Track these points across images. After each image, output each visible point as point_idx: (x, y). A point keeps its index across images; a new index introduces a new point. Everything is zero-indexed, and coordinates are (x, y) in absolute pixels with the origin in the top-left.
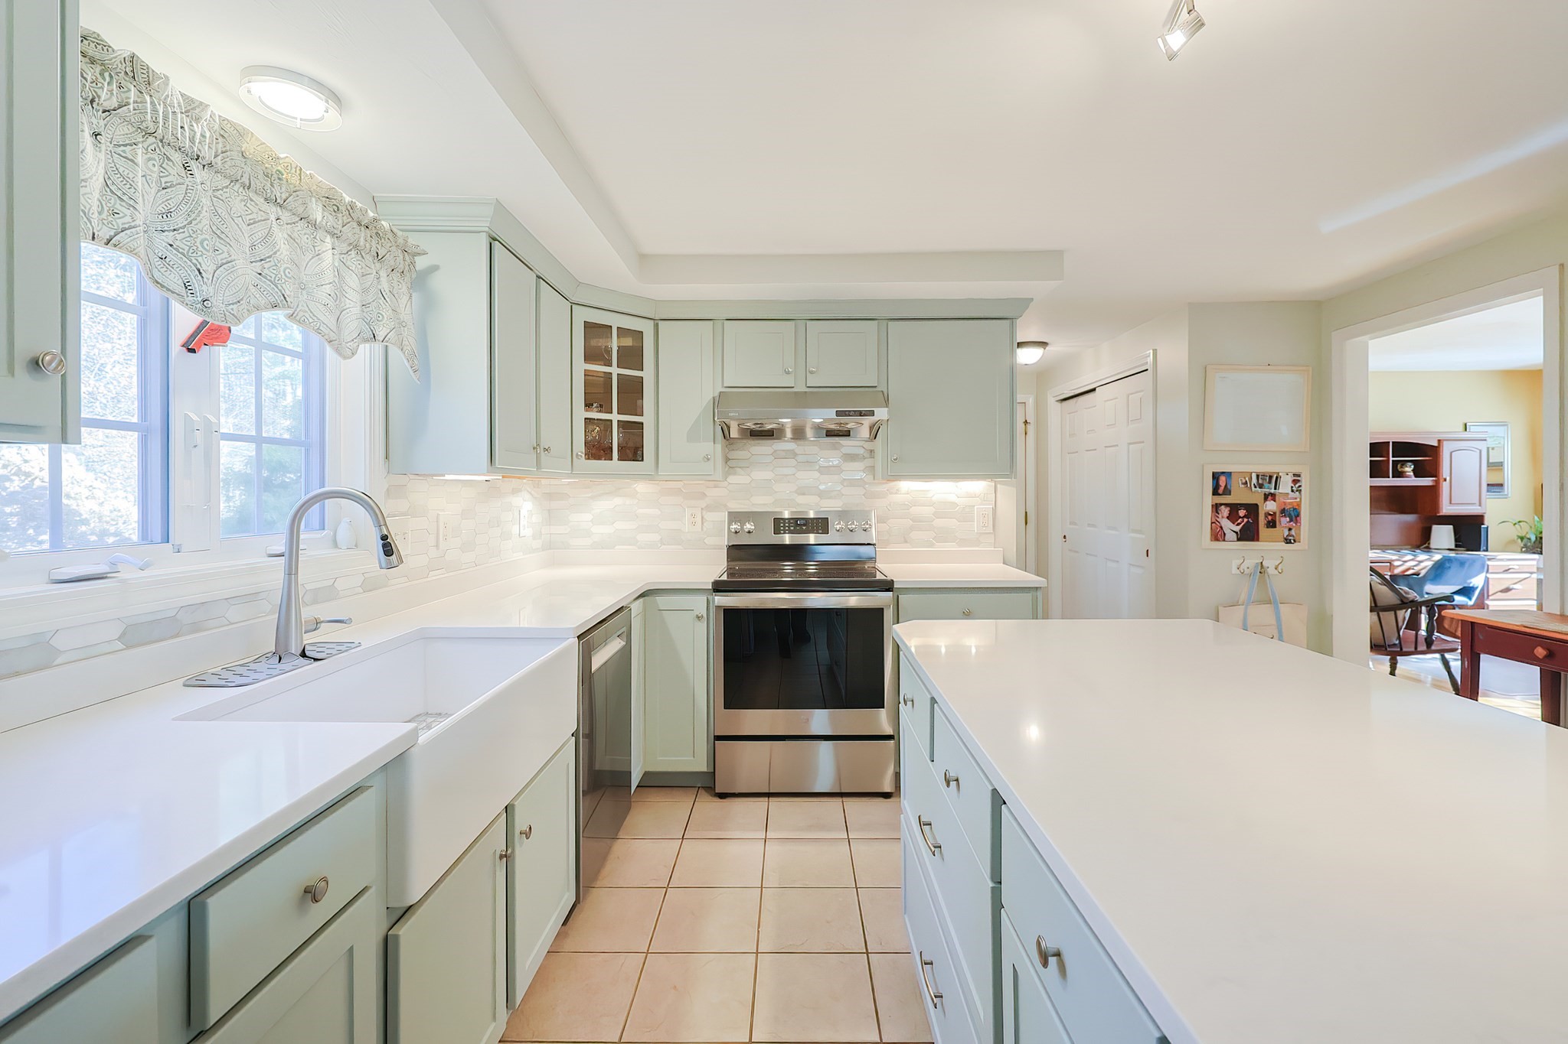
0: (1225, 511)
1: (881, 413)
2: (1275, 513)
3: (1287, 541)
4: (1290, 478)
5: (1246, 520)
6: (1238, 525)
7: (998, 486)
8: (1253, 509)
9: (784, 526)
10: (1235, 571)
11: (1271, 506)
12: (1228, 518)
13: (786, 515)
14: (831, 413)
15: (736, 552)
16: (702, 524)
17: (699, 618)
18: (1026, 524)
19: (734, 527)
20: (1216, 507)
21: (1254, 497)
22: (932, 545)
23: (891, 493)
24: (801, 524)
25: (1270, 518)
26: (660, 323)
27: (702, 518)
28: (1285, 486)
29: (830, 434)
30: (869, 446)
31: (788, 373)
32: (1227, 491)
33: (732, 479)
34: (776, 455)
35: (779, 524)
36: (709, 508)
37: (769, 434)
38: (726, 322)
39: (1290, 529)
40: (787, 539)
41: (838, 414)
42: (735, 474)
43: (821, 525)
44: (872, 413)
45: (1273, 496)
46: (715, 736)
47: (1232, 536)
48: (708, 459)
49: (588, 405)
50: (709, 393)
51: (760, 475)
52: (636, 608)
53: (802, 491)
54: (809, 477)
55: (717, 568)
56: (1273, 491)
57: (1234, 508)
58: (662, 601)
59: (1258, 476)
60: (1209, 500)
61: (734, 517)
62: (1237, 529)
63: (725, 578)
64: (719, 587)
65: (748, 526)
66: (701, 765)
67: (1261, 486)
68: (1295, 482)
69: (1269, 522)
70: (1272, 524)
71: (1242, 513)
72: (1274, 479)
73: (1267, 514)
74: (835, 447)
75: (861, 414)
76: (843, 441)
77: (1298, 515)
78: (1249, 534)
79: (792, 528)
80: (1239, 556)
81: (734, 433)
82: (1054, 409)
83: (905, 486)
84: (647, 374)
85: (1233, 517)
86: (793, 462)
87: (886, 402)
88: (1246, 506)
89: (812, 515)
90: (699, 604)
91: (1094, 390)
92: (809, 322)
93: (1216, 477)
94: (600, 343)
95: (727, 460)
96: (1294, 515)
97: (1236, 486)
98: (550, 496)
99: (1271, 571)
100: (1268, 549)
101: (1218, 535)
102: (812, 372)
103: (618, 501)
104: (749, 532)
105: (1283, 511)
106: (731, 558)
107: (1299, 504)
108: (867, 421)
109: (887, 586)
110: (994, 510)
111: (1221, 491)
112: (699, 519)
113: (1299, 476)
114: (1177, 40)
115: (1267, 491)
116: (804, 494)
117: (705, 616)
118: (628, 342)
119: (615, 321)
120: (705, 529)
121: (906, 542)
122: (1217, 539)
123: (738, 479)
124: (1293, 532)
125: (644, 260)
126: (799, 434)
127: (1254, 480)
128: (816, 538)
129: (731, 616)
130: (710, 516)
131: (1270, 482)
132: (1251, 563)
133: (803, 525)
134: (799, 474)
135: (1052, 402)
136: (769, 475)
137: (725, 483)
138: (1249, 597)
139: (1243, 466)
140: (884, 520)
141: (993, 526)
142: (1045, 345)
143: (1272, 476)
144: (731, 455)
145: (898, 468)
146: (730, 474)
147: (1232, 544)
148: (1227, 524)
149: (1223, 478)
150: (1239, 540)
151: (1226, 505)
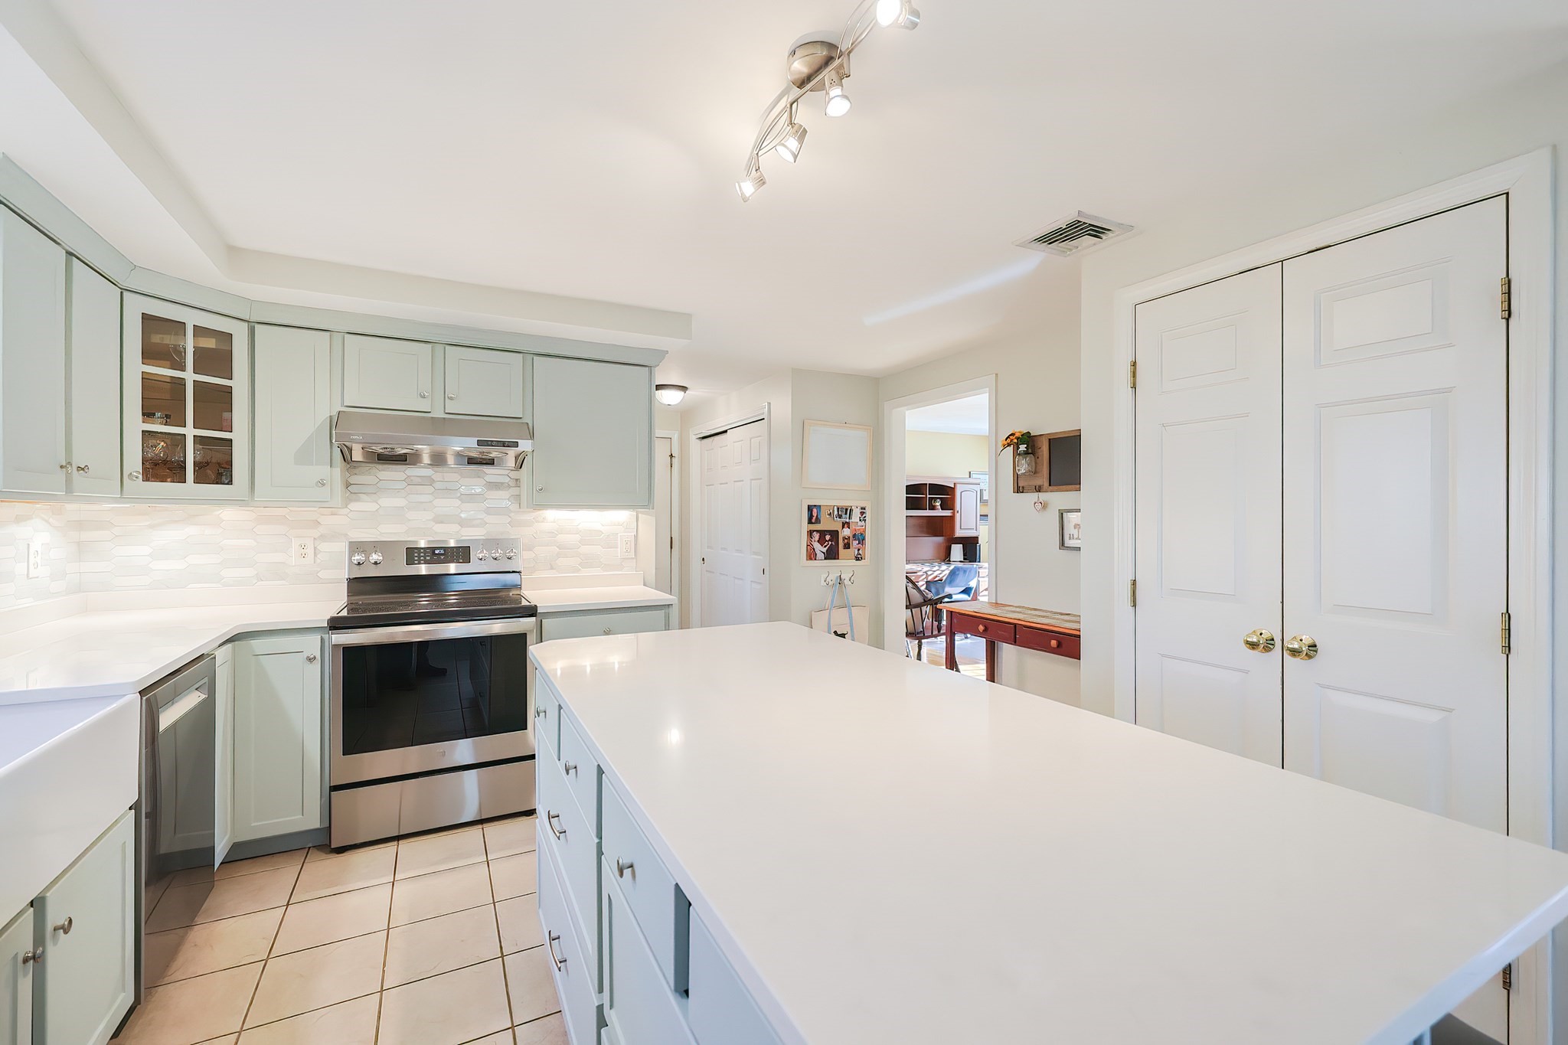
0: (816, 536)
1: (525, 445)
2: (849, 537)
3: (857, 559)
4: (859, 511)
5: (830, 543)
6: (825, 547)
7: (640, 515)
8: (834, 534)
9: (419, 557)
10: (822, 583)
11: (846, 532)
12: (818, 541)
13: (422, 544)
14: (472, 442)
15: (358, 585)
16: (316, 555)
17: (311, 660)
18: (671, 548)
19: (357, 558)
20: (810, 533)
21: (836, 525)
22: (577, 571)
23: (538, 522)
24: (436, 554)
25: (846, 541)
26: (257, 327)
27: (315, 548)
28: (856, 516)
29: (471, 461)
30: (514, 475)
31: (424, 397)
32: (818, 521)
33: (353, 506)
34: (409, 482)
35: (413, 554)
36: (323, 538)
37: (402, 459)
38: (347, 336)
39: (859, 550)
40: (423, 570)
41: (480, 443)
42: (358, 500)
43: (462, 554)
44: (516, 445)
45: (848, 525)
46: (330, 787)
47: (820, 556)
48: (323, 485)
49: (148, 414)
50: (325, 410)
51: (387, 502)
52: (222, 655)
53: (439, 520)
54: (447, 505)
55: (337, 603)
56: (848, 520)
57: (822, 533)
58: (258, 645)
59: (838, 509)
61: (356, 547)
62: (825, 550)
63: (344, 613)
64: (336, 624)
65: (375, 557)
66: (312, 820)
67: (840, 517)
68: (862, 513)
69: (845, 545)
70: (847, 546)
71: (828, 537)
72: (848, 511)
73: (844, 538)
74: (477, 475)
75: (504, 444)
76: (487, 469)
77: (864, 539)
78: (832, 554)
79: (428, 558)
80: (826, 570)
81: (357, 455)
82: (695, 445)
83: (554, 517)
84: (239, 384)
85: (821, 541)
86: (430, 489)
87: (532, 436)
88: (830, 532)
89: (452, 544)
90: (312, 644)
91: (726, 431)
92: (447, 347)
93: (810, 509)
94: (169, 340)
95: (348, 485)
96: (860, 538)
97: (824, 517)
98: (80, 525)
99: (847, 582)
100: (845, 564)
101: (812, 555)
102: (451, 399)
103: (192, 530)
104: (376, 563)
105: (854, 536)
106: (351, 592)
107: (865, 531)
108: (512, 452)
109: (531, 612)
110: (636, 537)
111: (813, 521)
112: (310, 551)
113: (864, 509)
115: (843, 520)
116: (442, 522)
117: (319, 657)
118: (210, 343)
119: (191, 319)
120: (318, 561)
121: (552, 568)
122: (811, 559)
123: (364, 505)
124: (860, 552)
125: (234, 254)
126: (438, 460)
127: (836, 512)
128: (457, 567)
129: (351, 653)
130: (324, 547)
131: (846, 514)
132: (833, 576)
133: (442, 554)
134: (437, 502)
135: (693, 439)
136: (399, 502)
137: (345, 511)
138: (832, 601)
139: (828, 500)
140: (530, 548)
141: (635, 555)
142: (684, 388)
143: (847, 510)
144: (353, 479)
145: (544, 498)
146: (351, 501)
147: (822, 563)
148: (817, 546)
149: (815, 510)
150: (825, 559)
151: (817, 531)
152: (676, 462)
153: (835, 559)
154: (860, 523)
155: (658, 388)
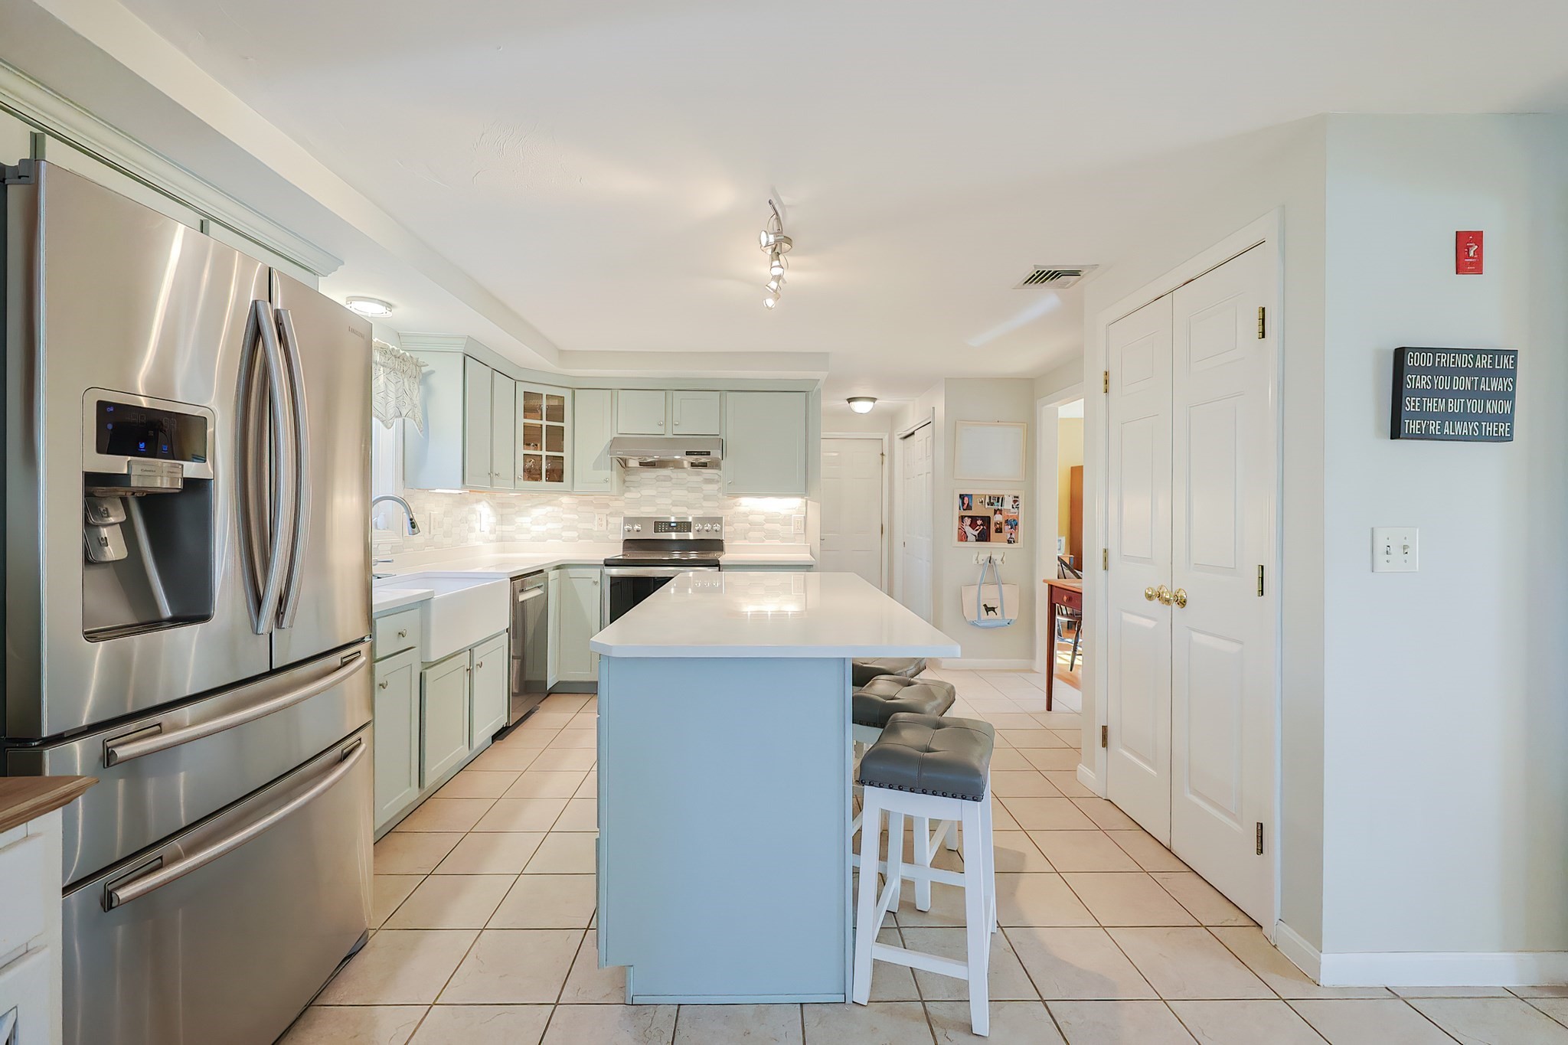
0: (968, 521)
1: (716, 453)
2: (1001, 523)
3: (1009, 542)
4: (1011, 499)
5: (982, 527)
6: (977, 530)
7: (807, 501)
8: (986, 520)
9: (662, 527)
10: (974, 562)
11: (998, 518)
12: (970, 525)
13: (663, 520)
14: (684, 453)
15: (630, 544)
16: (607, 525)
17: (594, 582)
18: (881, 535)
19: (628, 527)
20: (962, 518)
21: (987, 511)
22: (763, 541)
24: (673, 526)
25: (998, 526)
26: (576, 390)
27: (607, 521)
28: (1008, 504)
29: (692, 465)
31: (660, 425)
32: (969, 508)
33: (627, 495)
34: (657, 479)
35: (658, 526)
36: (611, 515)
38: (619, 391)
39: (1011, 534)
40: (661, 535)
41: (689, 453)
42: (630, 491)
43: (685, 526)
44: (709, 453)
45: (1000, 511)
47: (971, 538)
48: (606, 481)
49: (527, 444)
50: (608, 439)
51: (647, 492)
52: (552, 575)
53: (674, 504)
54: (679, 493)
55: (615, 551)
56: (1000, 508)
57: (974, 519)
58: (572, 572)
59: (990, 497)
60: (957, 513)
61: (629, 520)
62: (976, 533)
63: (617, 557)
64: (612, 563)
65: (637, 527)
67: (992, 504)
68: (1015, 501)
69: (997, 529)
70: (999, 530)
71: (979, 522)
72: (1000, 499)
73: (996, 524)
74: (698, 474)
75: (702, 453)
76: (704, 471)
77: (1016, 525)
78: (983, 537)
79: (668, 529)
80: (976, 552)
81: (633, 463)
82: (897, 446)
84: (567, 425)
85: (973, 525)
86: (668, 484)
87: (723, 447)
88: (982, 518)
89: (681, 520)
90: (595, 574)
91: (913, 433)
92: (675, 392)
93: (962, 497)
94: (535, 404)
95: (624, 481)
96: (1013, 524)
97: (975, 504)
98: (502, 505)
99: (999, 562)
100: (996, 547)
101: (963, 537)
102: (676, 425)
103: (549, 509)
104: (638, 531)
105: (1007, 521)
106: (625, 548)
107: (1017, 517)
109: (715, 563)
110: (805, 518)
111: (965, 507)
112: (604, 523)
113: (1018, 497)
115: (995, 507)
116: (677, 506)
117: (599, 582)
118: (555, 403)
119: (545, 391)
120: (609, 528)
121: (745, 539)
122: (962, 540)
123: (633, 494)
124: (1013, 536)
125: (562, 354)
127: (987, 500)
129: (614, 581)
130: (611, 520)
131: (998, 502)
132: (984, 557)
133: (675, 526)
134: (673, 492)
135: (897, 438)
136: (653, 492)
137: (623, 498)
138: (982, 579)
139: (980, 490)
140: (729, 524)
141: (805, 529)
142: (874, 400)
143: (998, 498)
144: (628, 478)
145: (736, 490)
146: (624, 491)
147: (972, 544)
148: (969, 530)
149: (966, 499)
150: (977, 541)
151: (969, 517)
152: (886, 459)
153: (986, 541)
154: (1012, 510)
155: (850, 400)
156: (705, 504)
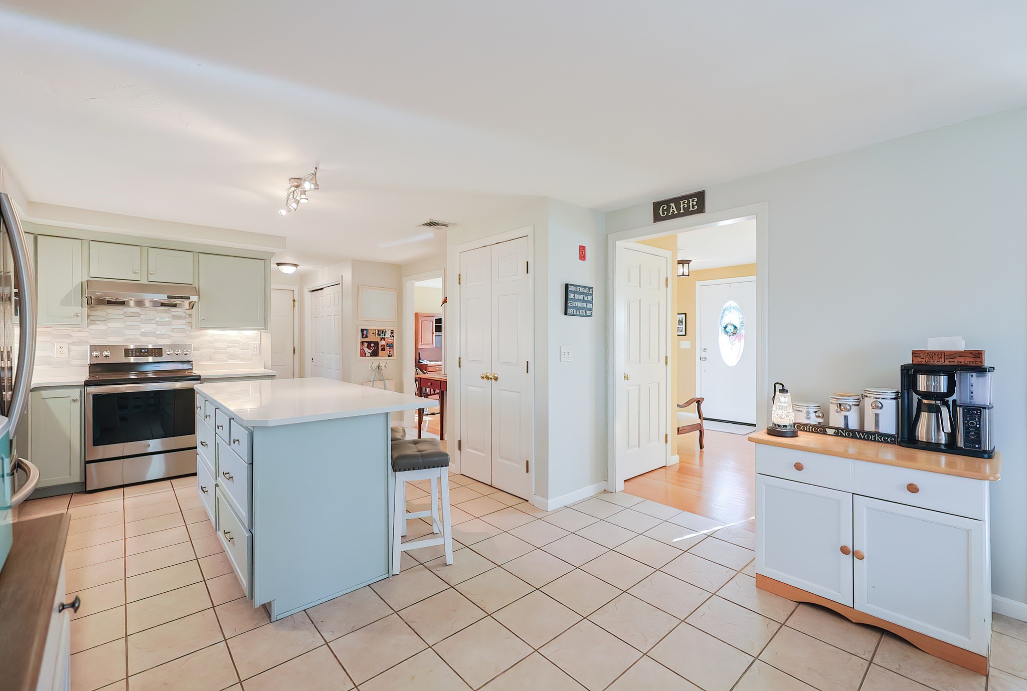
0: (366, 345)
1: (194, 298)
2: (384, 345)
3: (389, 356)
4: (390, 332)
5: (374, 348)
7: (261, 334)
8: (376, 344)
9: (132, 353)
10: (370, 368)
11: (383, 342)
12: (367, 347)
13: (132, 347)
14: (165, 297)
15: (93, 367)
16: (69, 352)
17: (75, 401)
18: (294, 353)
19: (95, 354)
20: (362, 343)
21: (376, 339)
22: (226, 361)
23: (202, 336)
24: (140, 352)
26: (39, 237)
27: (69, 349)
28: (388, 335)
29: (163, 305)
30: (189, 312)
31: (135, 274)
32: (367, 337)
33: (92, 328)
34: (125, 314)
35: (128, 353)
36: (74, 343)
37: (123, 303)
38: (91, 242)
40: (132, 360)
41: (169, 297)
42: (95, 324)
43: (158, 352)
44: (189, 298)
45: (384, 339)
46: (85, 461)
47: (368, 355)
48: (78, 316)
50: (79, 280)
51: (112, 325)
54: (149, 327)
55: (84, 376)
57: (369, 343)
58: (45, 393)
59: (378, 331)
61: (94, 348)
62: (370, 351)
63: (87, 379)
64: (88, 384)
65: (106, 353)
66: (76, 478)
67: (379, 335)
68: (392, 333)
69: (382, 349)
70: (383, 350)
71: (372, 345)
72: (384, 332)
73: (382, 346)
74: (166, 312)
75: (182, 298)
76: (172, 309)
77: (393, 346)
78: (375, 354)
79: (137, 354)
81: (96, 302)
82: (308, 296)
83: (211, 332)
85: (369, 347)
86: (138, 319)
87: (198, 294)
88: (374, 343)
89: (150, 347)
90: (76, 393)
91: (323, 289)
92: (149, 248)
93: (362, 330)
95: (89, 316)
96: (391, 346)
97: (370, 335)
99: (383, 368)
100: (382, 359)
101: (363, 354)
102: (151, 274)
104: (106, 356)
105: (387, 344)
106: (91, 370)
107: (393, 342)
108: (187, 302)
109: (198, 378)
110: (260, 344)
111: (364, 337)
112: (66, 350)
113: (393, 331)
114: (283, 212)
115: (382, 336)
116: (145, 336)
117: (79, 399)
120: (71, 356)
121: (211, 360)
122: (362, 356)
123: (99, 327)
124: (391, 353)
126: (140, 303)
127: (377, 333)
128: (153, 359)
129: (96, 397)
130: (73, 348)
131: (383, 333)
132: (375, 365)
133: (146, 352)
134: (142, 326)
135: (306, 292)
136: (119, 325)
137: (88, 330)
138: (374, 377)
139: (371, 327)
140: (196, 349)
141: (260, 353)
142: (296, 265)
143: (383, 331)
144: (92, 313)
145: (205, 324)
146: (91, 324)
147: (369, 358)
148: (366, 350)
149: (365, 332)
150: (371, 356)
151: (366, 342)
152: (297, 304)
153: (376, 356)
154: (390, 338)
155: (278, 264)
156: (173, 334)
